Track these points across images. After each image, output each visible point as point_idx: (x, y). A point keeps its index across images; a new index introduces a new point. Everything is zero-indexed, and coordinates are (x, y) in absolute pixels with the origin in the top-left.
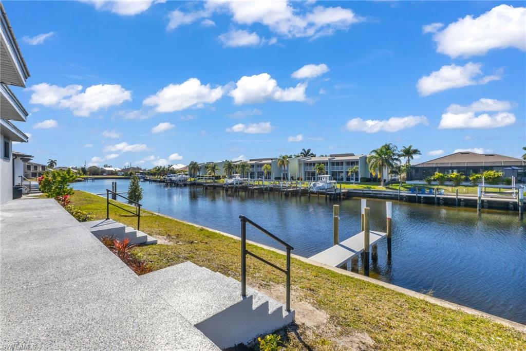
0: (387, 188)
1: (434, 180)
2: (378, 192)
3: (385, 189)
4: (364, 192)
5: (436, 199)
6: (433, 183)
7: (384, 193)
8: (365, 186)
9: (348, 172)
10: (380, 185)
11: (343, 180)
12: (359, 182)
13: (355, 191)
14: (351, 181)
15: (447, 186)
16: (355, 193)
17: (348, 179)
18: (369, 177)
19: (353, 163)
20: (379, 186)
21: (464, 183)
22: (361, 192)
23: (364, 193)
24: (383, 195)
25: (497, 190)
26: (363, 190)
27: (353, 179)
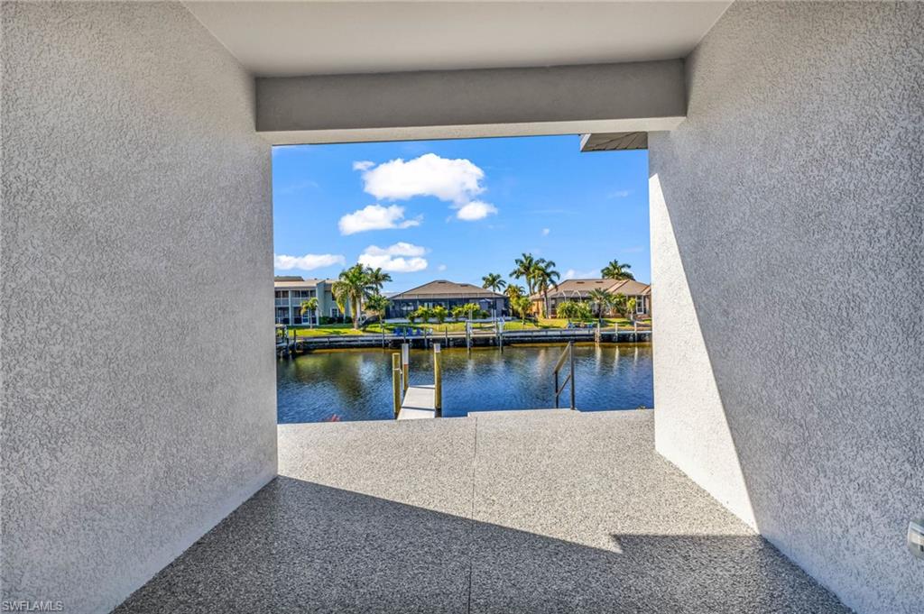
0: (364, 331)
1: (418, 317)
2: (352, 339)
3: (361, 333)
4: (331, 339)
5: (426, 341)
6: (417, 320)
7: (360, 338)
8: (331, 330)
9: (298, 309)
10: (353, 327)
11: (288, 323)
12: (317, 324)
13: (316, 340)
14: (304, 324)
15: (432, 323)
16: (315, 342)
17: (298, 320)
18: (331, 316)
19: (305, 293)
20: (352, 330)
21: (447, 319)
22: (327, 340)
23: (330, 342)
24: (360, 343)
25: (478, 325)
26: (328, 337)
27: (306, 321)
